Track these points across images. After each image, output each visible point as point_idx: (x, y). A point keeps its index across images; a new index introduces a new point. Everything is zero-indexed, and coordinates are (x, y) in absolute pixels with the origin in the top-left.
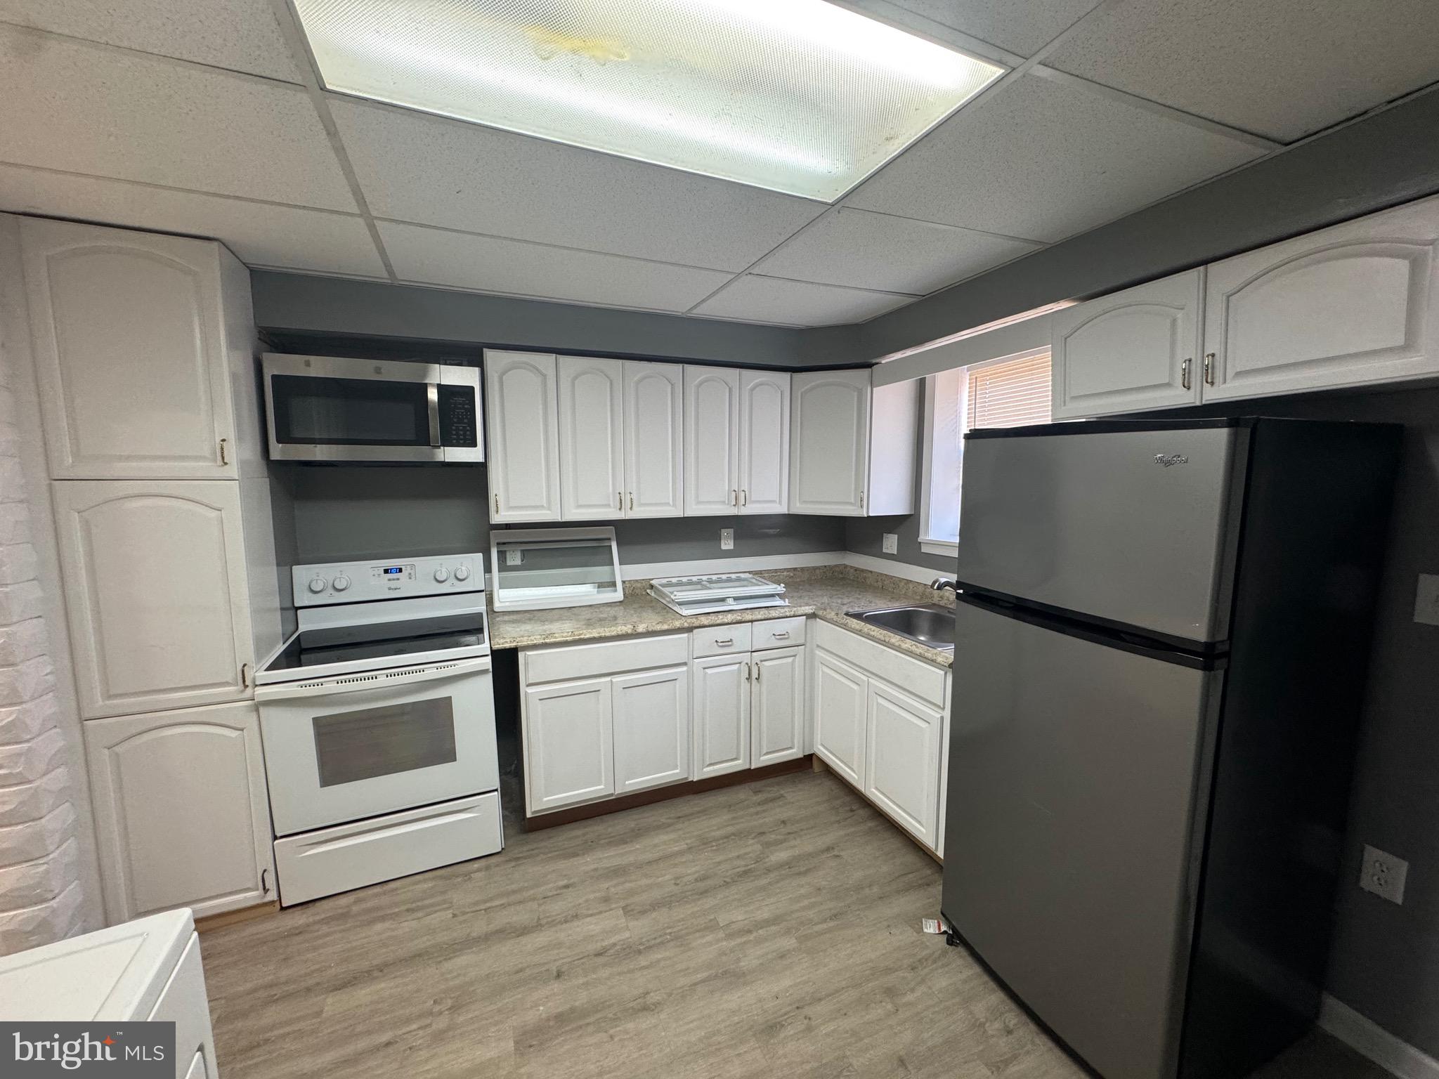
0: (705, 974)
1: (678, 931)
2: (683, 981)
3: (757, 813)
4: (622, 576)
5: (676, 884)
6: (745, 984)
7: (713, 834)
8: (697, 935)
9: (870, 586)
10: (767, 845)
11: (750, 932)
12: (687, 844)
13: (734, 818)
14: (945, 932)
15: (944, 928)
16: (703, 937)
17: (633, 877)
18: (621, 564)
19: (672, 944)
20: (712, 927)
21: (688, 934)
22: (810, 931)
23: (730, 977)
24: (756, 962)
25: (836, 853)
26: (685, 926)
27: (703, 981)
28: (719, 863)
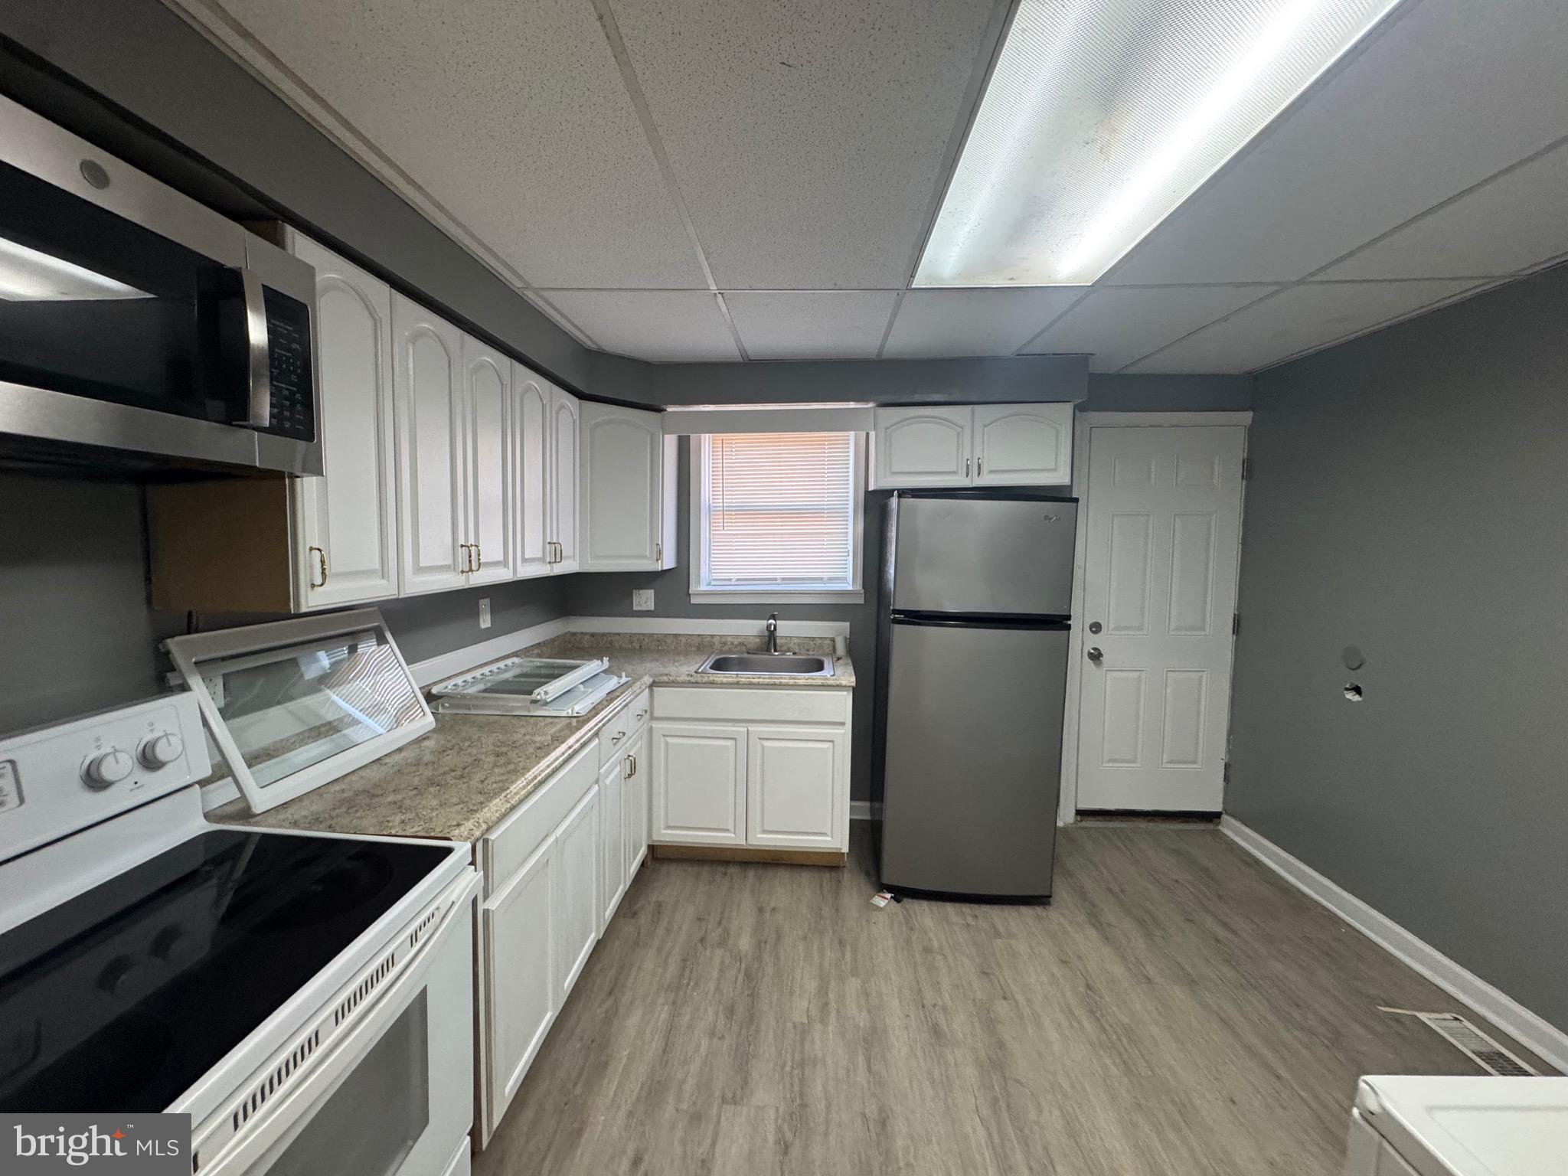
0: (861, 1058)
1: (793, 1060)
2: (861, 1077)
3: (669, 931)
4: (417, 684)
5: (722, 1038)
6: (885, 1032)
7: (668, 976)
8: (807, 1044)
9: (621, 649)
10: (722, 943)
11: (826, 1004)
12: (664, 1004)
13: (660, 950)
14: (892, 897)
15: (889, 896)
16: (813, 1042)
17: (679, 1076)
18: (408, 665)
19: (807, 1072)
20: (803, 1032)
21: (802, 1052)
22: (849, 965)
23: (872, 1040)
24: (864, 1014)
25: (769, 909)
26: (790, 1051)
27: (868, 1061)
28: (718, 989)
